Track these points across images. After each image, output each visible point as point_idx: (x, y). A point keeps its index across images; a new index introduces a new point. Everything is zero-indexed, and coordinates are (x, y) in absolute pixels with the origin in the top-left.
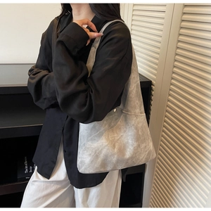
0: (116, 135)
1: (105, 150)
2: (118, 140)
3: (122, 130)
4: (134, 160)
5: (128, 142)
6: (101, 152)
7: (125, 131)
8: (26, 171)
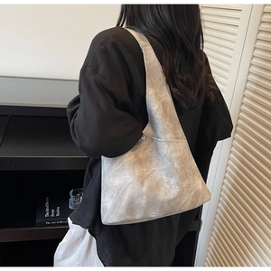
0: (145, 170)
1: (130, 189)
2: (148, 176)
3: (154, 164)
4: (172, 204)
5: (162, 179)
6: (124, 192)
7: (158, 165)
8: (47, 215)
